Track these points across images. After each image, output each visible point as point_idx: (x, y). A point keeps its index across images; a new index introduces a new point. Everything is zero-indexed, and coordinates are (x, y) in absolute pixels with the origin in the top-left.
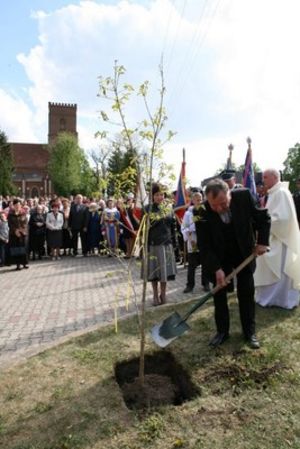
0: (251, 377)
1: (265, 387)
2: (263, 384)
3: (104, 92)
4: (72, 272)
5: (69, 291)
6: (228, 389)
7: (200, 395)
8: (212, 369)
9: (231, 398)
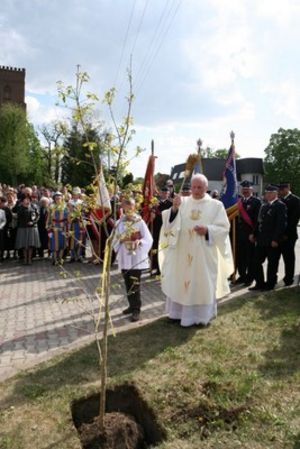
0: (220, 417)
1: (234, 428)
2: (233, 423)
3: (64, 99)
4: (19, 281)
5: (16, 307)
6: (196, 430)
7: (166, 439)
8: (179, 407)
9: (199, 442)
